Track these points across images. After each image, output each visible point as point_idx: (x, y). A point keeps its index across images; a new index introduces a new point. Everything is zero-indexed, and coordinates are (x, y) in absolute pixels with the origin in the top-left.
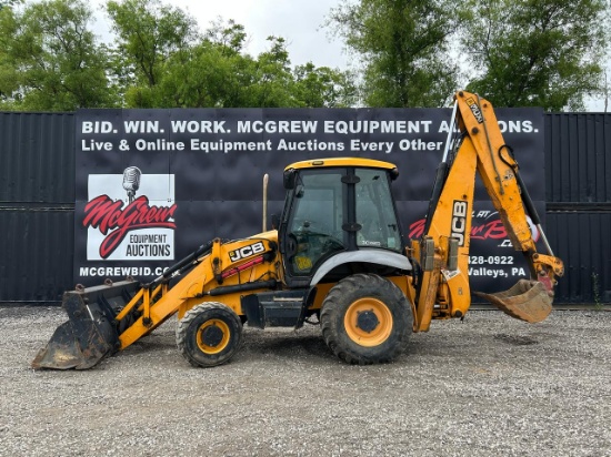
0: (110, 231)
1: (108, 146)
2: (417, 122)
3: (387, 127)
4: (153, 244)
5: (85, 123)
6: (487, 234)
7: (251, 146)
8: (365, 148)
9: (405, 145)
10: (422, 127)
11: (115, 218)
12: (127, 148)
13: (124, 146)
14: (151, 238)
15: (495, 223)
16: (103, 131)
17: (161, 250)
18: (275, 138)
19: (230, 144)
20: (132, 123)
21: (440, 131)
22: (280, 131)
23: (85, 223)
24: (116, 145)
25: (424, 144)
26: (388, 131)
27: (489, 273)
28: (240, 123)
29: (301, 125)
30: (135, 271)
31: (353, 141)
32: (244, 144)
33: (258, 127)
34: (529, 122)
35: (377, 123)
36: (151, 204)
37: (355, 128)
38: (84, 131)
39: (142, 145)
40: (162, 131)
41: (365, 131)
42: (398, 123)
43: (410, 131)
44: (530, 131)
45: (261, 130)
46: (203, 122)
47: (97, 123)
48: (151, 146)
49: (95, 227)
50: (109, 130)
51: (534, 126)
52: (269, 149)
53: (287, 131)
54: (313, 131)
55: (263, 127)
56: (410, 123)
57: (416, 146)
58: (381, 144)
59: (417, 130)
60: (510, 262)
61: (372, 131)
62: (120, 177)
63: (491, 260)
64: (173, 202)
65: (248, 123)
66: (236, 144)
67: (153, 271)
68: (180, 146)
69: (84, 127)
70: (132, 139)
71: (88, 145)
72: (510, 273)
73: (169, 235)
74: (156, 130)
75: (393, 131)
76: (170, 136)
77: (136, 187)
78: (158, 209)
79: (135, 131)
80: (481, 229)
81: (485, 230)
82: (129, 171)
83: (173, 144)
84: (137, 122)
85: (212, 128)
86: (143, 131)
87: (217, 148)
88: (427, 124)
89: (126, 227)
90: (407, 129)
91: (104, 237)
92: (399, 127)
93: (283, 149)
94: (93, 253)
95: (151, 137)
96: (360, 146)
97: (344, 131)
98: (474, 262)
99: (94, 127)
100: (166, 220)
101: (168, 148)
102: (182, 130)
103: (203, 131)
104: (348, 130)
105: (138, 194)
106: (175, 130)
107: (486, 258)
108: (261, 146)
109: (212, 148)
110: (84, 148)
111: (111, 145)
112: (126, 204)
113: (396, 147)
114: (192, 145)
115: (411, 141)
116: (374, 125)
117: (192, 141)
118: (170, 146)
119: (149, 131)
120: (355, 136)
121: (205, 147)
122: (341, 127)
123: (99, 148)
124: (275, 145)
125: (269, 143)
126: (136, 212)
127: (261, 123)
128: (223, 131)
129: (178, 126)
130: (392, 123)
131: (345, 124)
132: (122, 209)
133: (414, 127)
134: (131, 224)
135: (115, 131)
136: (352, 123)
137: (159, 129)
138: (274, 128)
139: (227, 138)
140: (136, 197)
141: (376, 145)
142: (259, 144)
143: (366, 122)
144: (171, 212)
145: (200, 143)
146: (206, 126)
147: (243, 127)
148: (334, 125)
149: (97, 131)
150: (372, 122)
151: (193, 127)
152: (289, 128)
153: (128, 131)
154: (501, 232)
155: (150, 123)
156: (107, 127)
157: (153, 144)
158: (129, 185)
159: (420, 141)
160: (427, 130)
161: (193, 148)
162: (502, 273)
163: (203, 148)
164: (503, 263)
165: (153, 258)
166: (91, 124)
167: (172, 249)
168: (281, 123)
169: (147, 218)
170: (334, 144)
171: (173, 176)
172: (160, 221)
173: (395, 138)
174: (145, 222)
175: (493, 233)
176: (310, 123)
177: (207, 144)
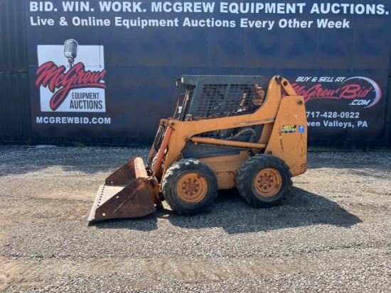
0: (56, 90)
1: (51, 22)
2: (294, 5)
3: (270, 8)
4: (89, 100)
5: (31, 3)
6: (341, 95)
7: (162, 23)
8: (251, 26)
9: (283, 23)
10: (297, 8)
11: (60, 80)
12: (66, 24)
13: (63, 22)
14: (88, 95)
15: (348, 87)
16: (46, 9)
17: (96, 104)
18: (181, 16)
19: (146, 21)
20: (68, 3)
21: (312, 12)
22: (185, 11)
23: (37, 83)
24: (57, 21)
25: (298, 22)
26: (270, 12)
27: (340, 124)
28: (153, 4)
29: (202, 5)
30: (77, 120)
31: (242, 20)
32: (157, 21)
33: (168, 7)
34: (383, 6)
35: (262, 5)
36: (86, 70)
37: (244, 9)
38: (32, 10)
39: (77, 21)
40: (92, 10)
41: (252, 11)
42: (279, 5)
43: (288, 12)
44: (382, 13)
45: (170, 10)
46: (124, 3)
47: (41, 3)
48: (84, 22)
49: (45, 86)
50: (51, 9)
51: (386, 9)
52: (177, 25)
53: (191, 11)
54: (211, 11)
55: (172, 7)
56: (288, 5)
57: (292, 24)
58: (264, 22)
59: (293, 11)
60: (356, 117)
61: (257, 12)
62: (62, 47)
63: (343, 115)
64: (103, 68)
65: (160, 4)
66: (150, 21)
67: (90, 120)
68: (107, 23)
69: (32, 6)
70: (69, 15)
71: (35, 21)
72: (356, 125)
73: (101, 93)
74: (87, 9)
75: (274, 12)
76: (99, 14)
77: (74, 55)
78: (92, 73)
79: (71, 9)
80: (337, 91)
81: (340, 92)
82: (69, 42)
83: (101, 21)
84: (73, 3)
85: (132, 8)
86: (77, 10)
87: (135, 24)
88: (301, 5)
89: (68, 87)
90: (285, 10)
91: (53, 94)
92: (279, 8)
93: (187, 26)
94: (45, 106)
95: (83, 15)
96: (248, 24)
97: (236, 11)
98: (330, 117)
99: (39, 6)
100: (98, 82)
101: (98, 25)
102: (108, 10)
103: (124, 10)
104: (239, 11)
105: (76, 61)
106: (102, 10)
107: (339, 113)
108: (170, 23)
109: (132, 25)
110: (32, 24)
111: (53, 21)
112: (68, 69)
113: (276, 25)
114: (117, 21)
115: (288, 21)
116: (259, 7)
117: (116, 18)
118: (100, 22)
119: (82, 10)
120: (244, 16)
121: (127, 23)
122: (234, 7)
123: (44, 24)
124: (181, 22)
125: (176, 20)
126: (75, 75)
127: (170, 4)
128: (140, 10)
129: (104, 6)
130: (274, 5)
131: (236, 5)
132: (65, 72)
133: (291, 8)
134: (72, 84)
135: (56, 10)
136: (242, 4)
137: (90, 8)
138: (181, 8)
139: (143, 16)
140: (75, 63)
141: (260, 23)
142: (168, 21)
143: (253, 4)
144: (102, 75)
145: (122, 20)
146: (126, 6)
147: (156, 7)
148: (228, 6)
149: (41, 10)
150: (258, 4)
151: (117, 7)
152: (193, 8)
153: (65, 9)
154: (352, 94)
155: (82, 3)
156: (49, 6)
157: (86, 20)
158: (69, 54)
159: (295, 20)
160: (301, 11)
161: (117, 24)
162: (350, 125)
163: (125, 25)
164: (351, 117)
165: (89, 110)
166: (36, 3)
167: (103, 104)
168: (185, 4)
169: (84, 79)
170: (227, 22)
171: (102, 47)
172: (94, 82)
173: (276, 17)
174: (83, 83)
175: (346, 94)
176: (209, 4)
177: (128, 21)
